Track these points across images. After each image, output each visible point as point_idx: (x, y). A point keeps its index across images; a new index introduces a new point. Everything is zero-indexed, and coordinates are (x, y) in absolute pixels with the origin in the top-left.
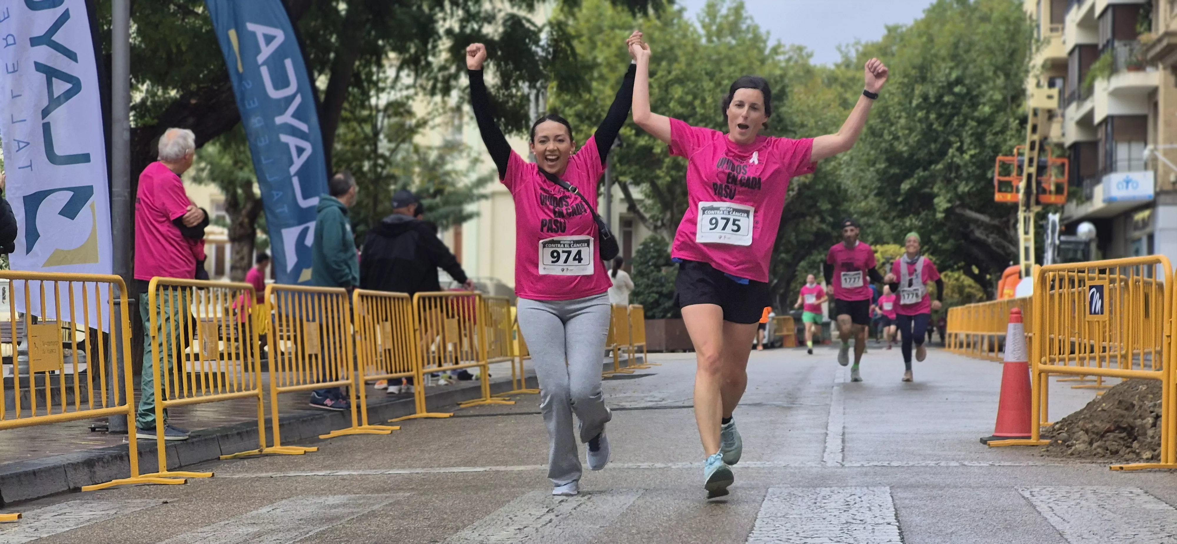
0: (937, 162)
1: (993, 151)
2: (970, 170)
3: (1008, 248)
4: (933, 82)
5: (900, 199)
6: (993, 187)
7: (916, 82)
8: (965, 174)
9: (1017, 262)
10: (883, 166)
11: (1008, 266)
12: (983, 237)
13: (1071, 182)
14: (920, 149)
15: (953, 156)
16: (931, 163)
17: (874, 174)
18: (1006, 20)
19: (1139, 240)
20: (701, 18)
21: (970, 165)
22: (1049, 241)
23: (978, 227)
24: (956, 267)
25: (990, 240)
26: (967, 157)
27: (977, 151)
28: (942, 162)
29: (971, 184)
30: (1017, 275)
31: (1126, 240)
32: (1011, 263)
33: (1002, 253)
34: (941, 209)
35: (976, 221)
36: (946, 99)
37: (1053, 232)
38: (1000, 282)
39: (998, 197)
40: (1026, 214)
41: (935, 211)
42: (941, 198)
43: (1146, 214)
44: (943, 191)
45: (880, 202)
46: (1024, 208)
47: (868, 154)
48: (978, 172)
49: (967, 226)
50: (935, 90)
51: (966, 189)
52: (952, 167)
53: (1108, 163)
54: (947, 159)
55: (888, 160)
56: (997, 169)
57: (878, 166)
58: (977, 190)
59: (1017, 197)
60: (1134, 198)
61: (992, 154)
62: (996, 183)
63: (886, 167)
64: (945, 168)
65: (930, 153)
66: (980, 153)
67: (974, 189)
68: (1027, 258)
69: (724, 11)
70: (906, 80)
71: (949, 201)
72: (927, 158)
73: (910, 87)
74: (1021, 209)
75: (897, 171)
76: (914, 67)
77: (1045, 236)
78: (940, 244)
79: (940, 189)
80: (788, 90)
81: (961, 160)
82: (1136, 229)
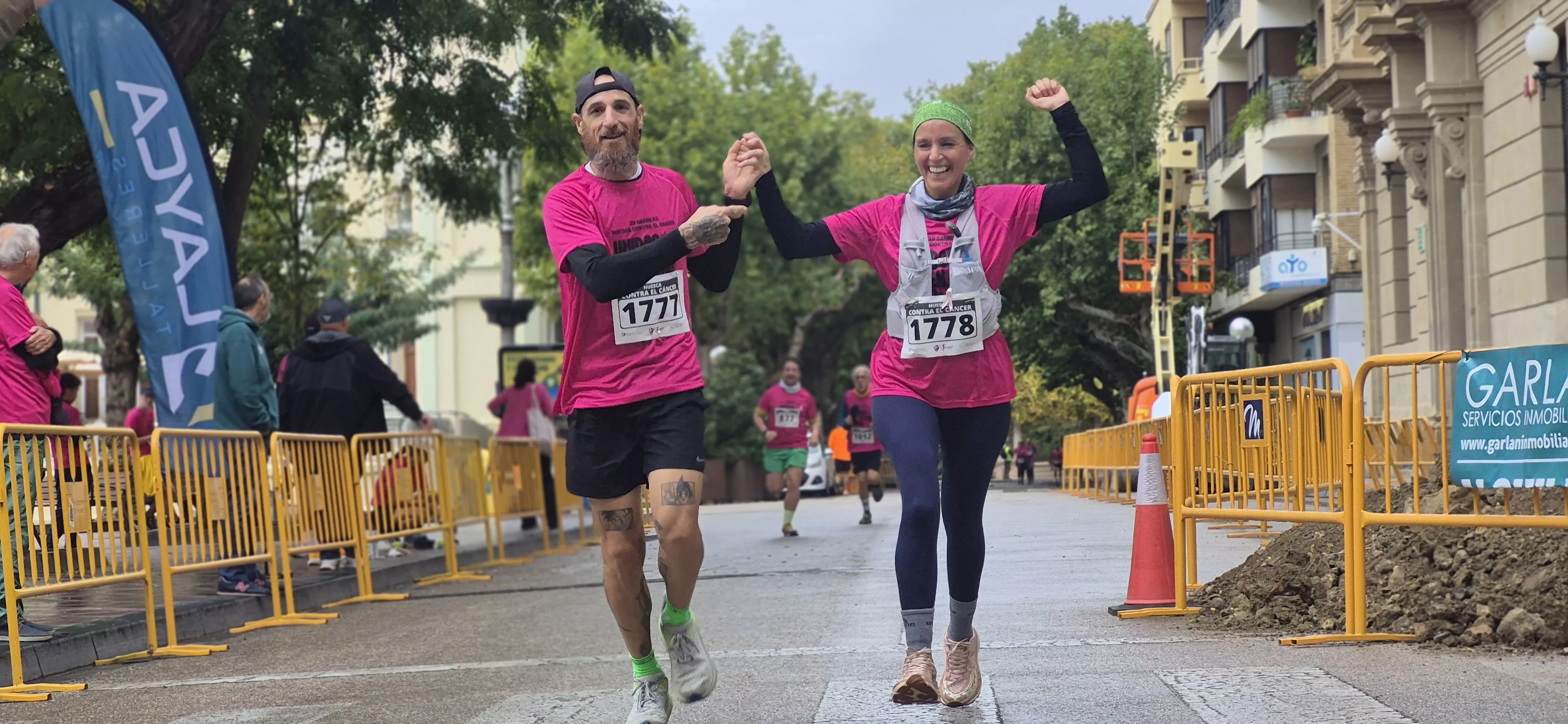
0: (1042, 243)
1: (1116, 226)
2: (1087, 251)
3: (1141, 354)
4: (1033, 137)
6: (1118, 273)
7: (1012, 137)
8: (1079, 258)
9: (1152, 373)
11: (1141, 377)
12: (1107, 340)
13: (1219, 266)
15: (1064, 233)
18: (1128, 52)
19: (1312, 337)
20: (724, 60)
21: (1086, 245)
22: (1193, 343)
23: (1100, 327)
24: (1072, 380)
25: (1116, 344)
26: (1082, 234)
27: (1095, 226)
28: (1049, 241)
29: (1089, 270)
30: (1153, 389)
31: (1294, 339)
32: (1145, 373)
33: (1133, 360)
34: (1050, 304)
35: (1096, 319)
36: (1052, 158)
37: (1198, 331)
38: (1131, 400)
39: (1124, 286)
40: (1161, 308)
41: (1042, 306)
42: (1050, 289)
43: (1319, 303)
44: (1053, 281)
46: (1159, 301)
48: (1096, 254)
49: (1085, 326)
50: (1037, 147)
51: (1083, 277)
52: (1063, 248)
53: (1267, 238)
54: (1056, 238)
56: (1121, 249)
58: (1097, 277)
59: (1149, 285)
60: (1302, 282)
61: (1114, 230)
62: (1121, 268)
64: (1053, 249)
66: (1098, 229)
67: (1093, 276)
68: (1165, 366)
69: (754, 50)
70: (998, 135)
71: (1060, 293)
73: (1005, 144)
74: (1155, 301)
76: (1008, 118)
77: (1188, 337)
78: (1050, 351)
79: (1047, 277)
80: (842, 152)
81: (1074, 239)
82: (1307, 323)
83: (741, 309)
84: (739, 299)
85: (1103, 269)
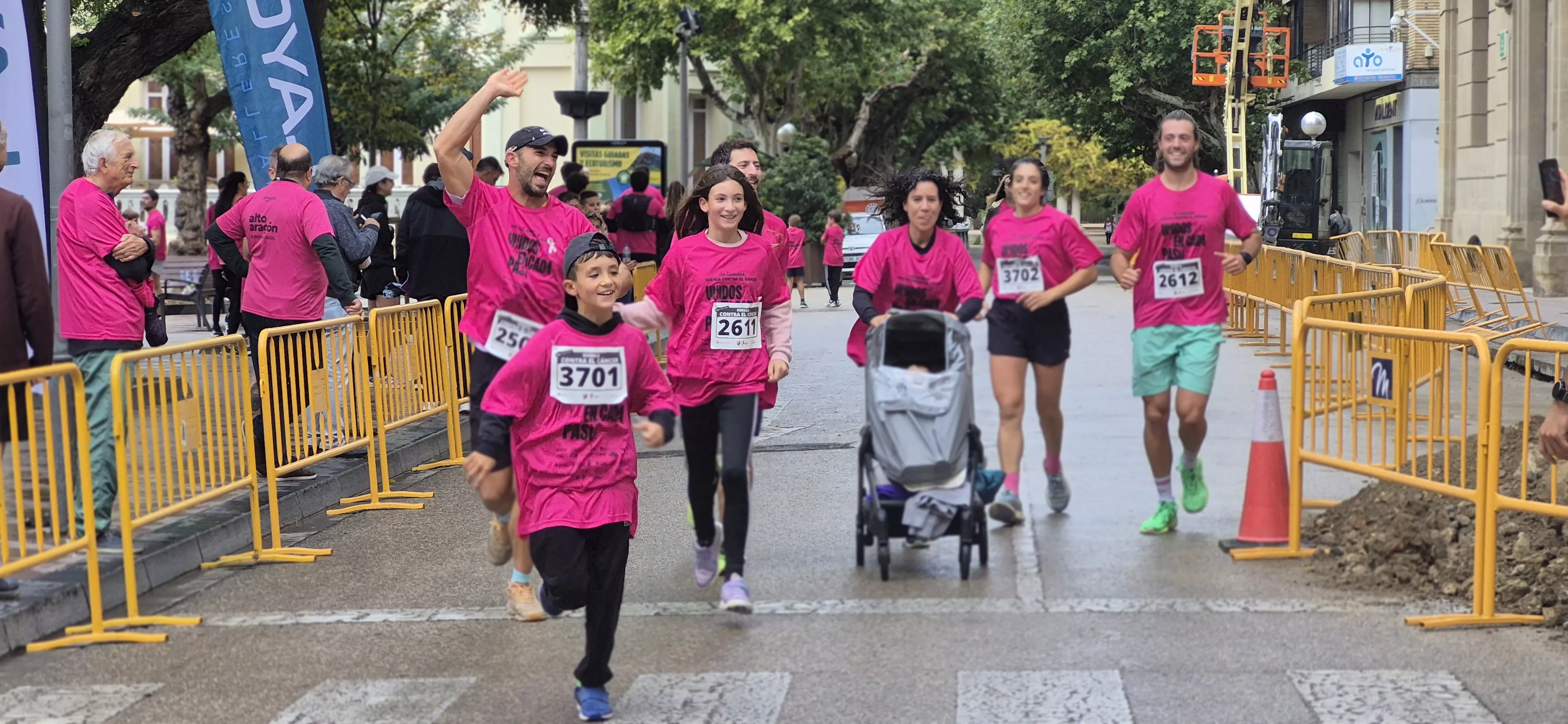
0: (1113, 28)
1: (1189, 16)
2: (1158, 38)
5: (1063, 76)
6: (1190, 64)
8: (1150, 44)
10: (1041, 32)
13: (1293, 56)
14: (1090, 9)
15: (1136, 19)
16: (1106, 27)
17: (1029, 42)
19: (1384, 131)
21: (1158, 31)
22: (1268, 148)
26: (1154, 21)
27: (1167, 13)
28: (1121, 27)
29: (1160, 56)
31: (1364, 130)
34: (1119, 90)
35: (1165, 105)
37: (1273, 137)
39: (1197, 79)
40: (1234, 105)
41: (1110, 91)
42: (1120, 75)
44: (1122, 66)
45: (1038, 80)
46: (1232, 96)
47: (1022, 16)
48: (1168, 40)
49: (1154, 112)
51: (1153, 64)
52: (1133, 33)
53: (1342, 31)
54: (1127, 24)
55: (1048, 24)
56: (1196, 38)
57: (1034, 31)
58: (1167, 64)
59: (1223, 80)
61: (1187, 18)
62: (1194, 59)
63: (1045, 33)
64: (1125, 35)
65: (1106, 16)
66: (1171, 16)
67: (1163, 63)
68: (1236, 165)
71: (1130, 79)
72: (1100, 21)
74: (1229, 97)
75: (1061, 39)
77: (1262, 142)
78: (1114, 125)
79: (1117, 62)
81: (1146, 24)
82: (1378, 116)
83: (808, 85)
84: (806, 75)
85: (1174, 56)
